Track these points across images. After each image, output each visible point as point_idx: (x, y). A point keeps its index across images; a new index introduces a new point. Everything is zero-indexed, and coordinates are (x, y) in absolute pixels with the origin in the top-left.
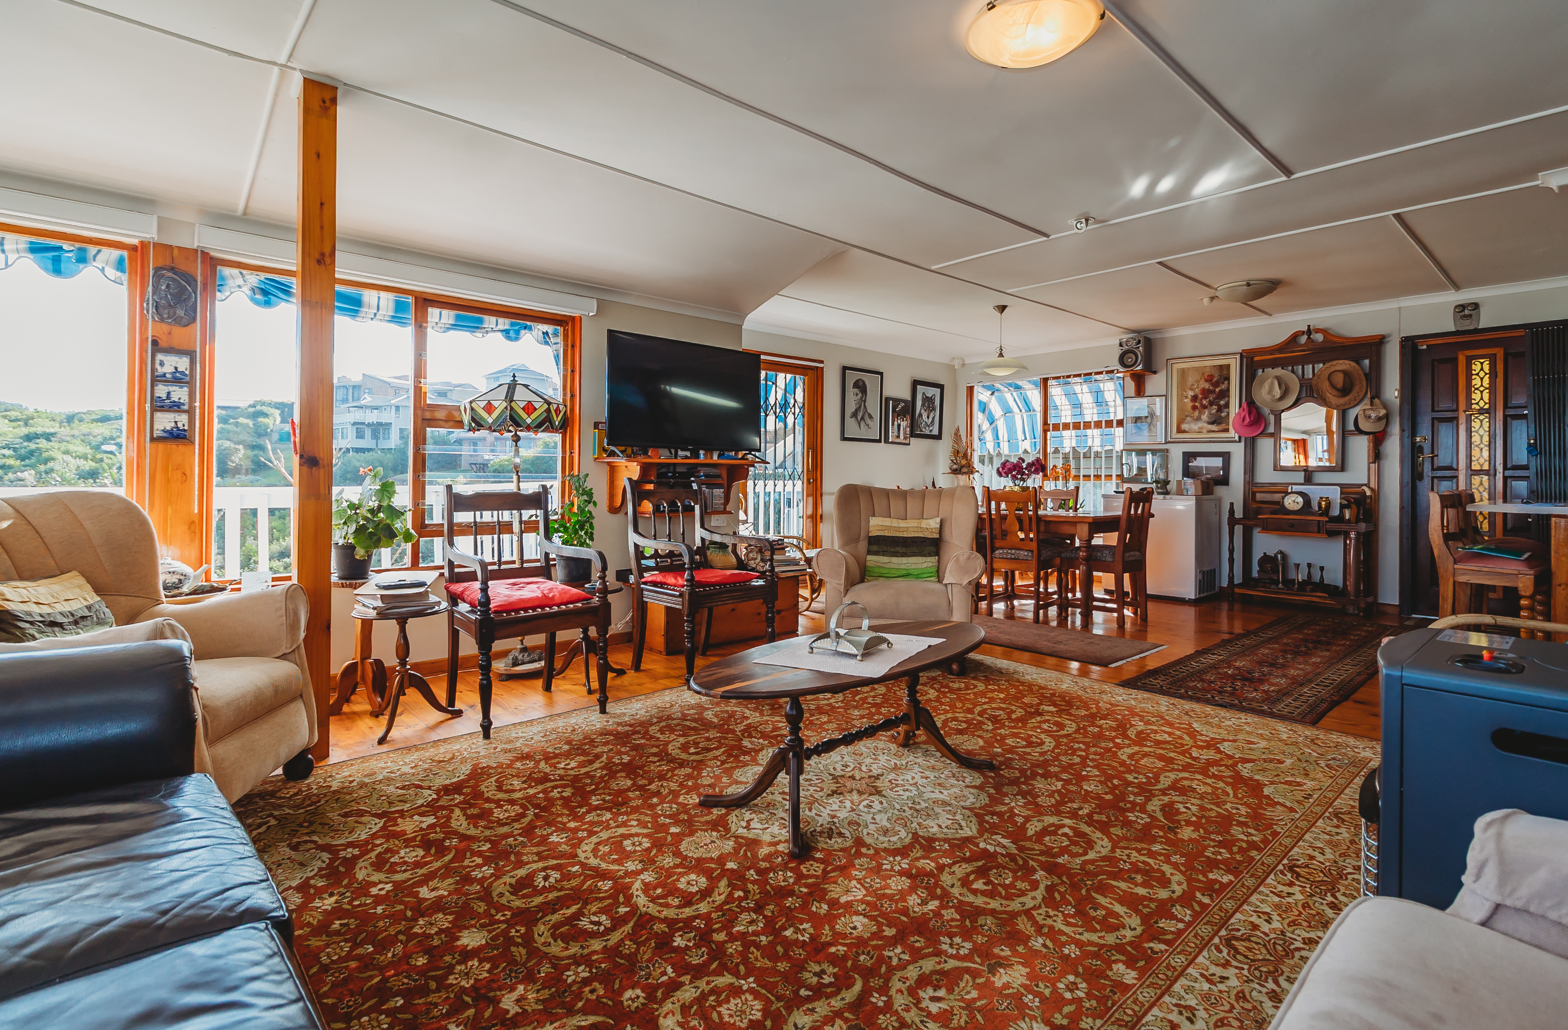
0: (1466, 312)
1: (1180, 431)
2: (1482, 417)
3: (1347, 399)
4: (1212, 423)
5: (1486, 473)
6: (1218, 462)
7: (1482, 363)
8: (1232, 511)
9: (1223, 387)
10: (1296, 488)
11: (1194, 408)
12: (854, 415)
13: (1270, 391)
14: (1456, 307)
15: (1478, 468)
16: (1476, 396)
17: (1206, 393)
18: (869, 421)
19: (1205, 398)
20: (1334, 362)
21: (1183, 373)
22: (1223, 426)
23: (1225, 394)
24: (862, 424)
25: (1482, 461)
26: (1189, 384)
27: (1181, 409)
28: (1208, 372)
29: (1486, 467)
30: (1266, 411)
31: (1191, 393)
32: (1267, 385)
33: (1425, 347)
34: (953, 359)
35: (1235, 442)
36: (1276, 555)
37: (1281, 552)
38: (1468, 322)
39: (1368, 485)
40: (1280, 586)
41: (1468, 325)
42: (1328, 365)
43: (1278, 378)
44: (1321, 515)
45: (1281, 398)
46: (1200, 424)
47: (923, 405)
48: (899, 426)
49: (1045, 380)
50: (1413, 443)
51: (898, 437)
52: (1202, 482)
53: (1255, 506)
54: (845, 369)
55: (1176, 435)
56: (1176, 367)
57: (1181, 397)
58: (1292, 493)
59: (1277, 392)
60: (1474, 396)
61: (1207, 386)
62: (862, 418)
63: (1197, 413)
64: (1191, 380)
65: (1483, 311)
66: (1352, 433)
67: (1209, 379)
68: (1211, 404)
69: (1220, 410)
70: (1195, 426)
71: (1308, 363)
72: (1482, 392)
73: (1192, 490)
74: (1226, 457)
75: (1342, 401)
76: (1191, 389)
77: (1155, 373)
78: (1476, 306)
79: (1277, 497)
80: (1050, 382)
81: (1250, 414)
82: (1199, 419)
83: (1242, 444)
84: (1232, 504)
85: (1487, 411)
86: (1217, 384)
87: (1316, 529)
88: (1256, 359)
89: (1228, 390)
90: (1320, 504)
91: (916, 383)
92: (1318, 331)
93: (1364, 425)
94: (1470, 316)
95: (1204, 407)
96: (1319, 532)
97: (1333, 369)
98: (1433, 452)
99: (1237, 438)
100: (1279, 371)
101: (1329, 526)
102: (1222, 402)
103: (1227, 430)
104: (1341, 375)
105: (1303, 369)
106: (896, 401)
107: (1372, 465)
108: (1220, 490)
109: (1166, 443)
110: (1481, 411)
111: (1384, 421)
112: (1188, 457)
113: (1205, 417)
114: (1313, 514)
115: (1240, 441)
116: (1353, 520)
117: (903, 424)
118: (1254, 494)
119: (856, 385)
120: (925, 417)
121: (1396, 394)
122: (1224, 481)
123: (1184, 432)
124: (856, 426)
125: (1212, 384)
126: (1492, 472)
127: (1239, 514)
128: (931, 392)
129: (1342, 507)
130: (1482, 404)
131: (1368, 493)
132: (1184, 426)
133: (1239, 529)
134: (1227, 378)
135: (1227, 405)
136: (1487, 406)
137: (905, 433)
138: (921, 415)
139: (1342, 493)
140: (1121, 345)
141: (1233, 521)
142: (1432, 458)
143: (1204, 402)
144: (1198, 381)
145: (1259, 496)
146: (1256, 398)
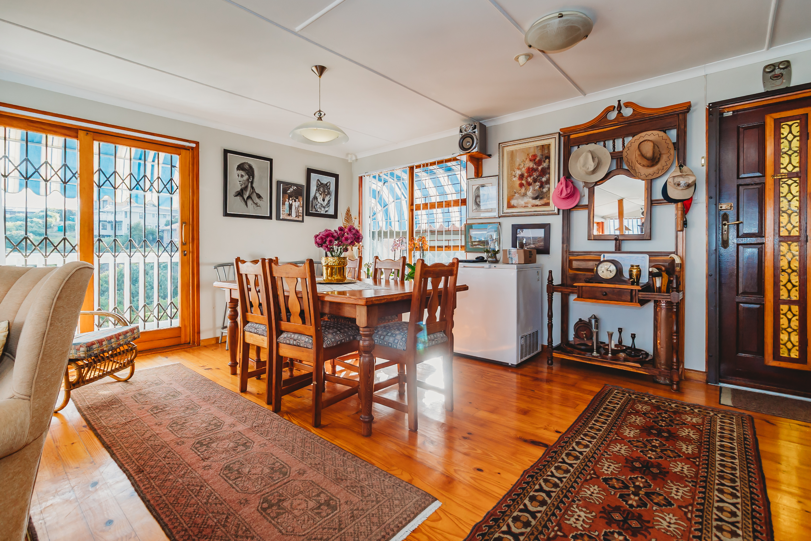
0: (777, 72)
1: (510, 206)
2: (790, 182)
3: (655, 168)
4: (536, 198)
5: (796, 239)
6: (540, 233)
7: (790, 126)
8: (550, 280)
9: (545, 165)
10: (608, 256)
11: (521, 185)
12: (240, 194)
13: (585, 164)
14: (766, 67)
15: (786, 234)
16: (785, 160)
17: (530, 171)
18: (257, 200)
19: (530, 176)
20: (643, 134)
21: (512, 154)
22: (544, 201)
23: (546, 171)
24: (250, 202)
25: (789, 227)
26: (517, 164)
27: (510, 187)
28: (532, 153)
29: (795, 233)
30: (580, 185)
31: (518, 172)
32: (581, 159)
33: (730, 114)
34: (347, 154)
35: (555, 214)
36: (590, 321)
37: (595, 318)
38: (779, 82)
39: (676, 253)
40: (595, 354)
41: (779, 85)
42: (636, 137)
43: (592, 153)
44: (633, 283)
45: (594, 171)
46: (526, 200)
47: (318, 190)
48: (290, 206)
49: (412, 169)
50: (718, 211)
51: (290, 215)
52: (525, 251)
53: (571, 272)
54: (226, 152)
55: (506, 210)
56: (506, 149)
57: (511, 176)
58: (604, 261)
59: (591, 165)
60: (782, 160)
61: (531, 165)
62: (249, 197)
63: (523, 190)
64: (518, 160)
65: (794, 68)
66: (659, 202)
67: (533, 159)
68: (535, 181)
69: (542, 186)
70: (522, 202)
71: (618, 137)
72: (790, 156)
73: (516, 259)
74: (546, 227)
75: (651, 170)
76: (519, 169)
77: (490, 156)
78: (787, 64)
79: (590, 265)
80: (416, 170)
81: (567, 186)
82: (525, 195)
83: (561, 216)
84: (550, 272)
85: (797, 175)
86: (539, 163)
87: (629, 298)
88: (572, 137)
89: (549, 168)
90: (631, 271)
91: (310, 171)
92: (628, 105)
93: (673, 193)
94: (782, 75)
95: (529, 184)
96: (631, 301)
97: (641, 140)
98: (738, 220)
99: (556, 211)
100: (592, 146)
101: (641, 295)
102: (544, 179)
103: (547, 204)
104: (650, 145)
105: (614, 142)
106: (288, 185)
107: (680, 234)
108: (541, 259)
109: (499, 217)
110: (790, 175)
111: (693, 187)
112: (516, 228)
113: (530, 193)
114: (624, 282)
115: (558, 214)
116: (664, 289)
117: (296, 204)
118: (571, 261)
119: (240, 167)
120: (320, 199)
121: (703, 161)
122: (545, 250)
123: (513, 207)
124: (243, 204)
125: (535, 163)
126: (803, 238)
127: (557, 281)
128: (325, 179)
129: (651, 274)
130: (790, 168)
131: (678, 261)
132: (513, 202)
133: (557, 297)
134: (548, 157)
135: (548, 182)
136: (797, 170)
137: (297, 211)
138: (315, 198)
139: (650, 261)
140: (461, 131)
141: (551, 289)
142: (738, 225)
143: (529, 180)
144: (524, 161)
145: (575, 264)
146: (572, 171)
